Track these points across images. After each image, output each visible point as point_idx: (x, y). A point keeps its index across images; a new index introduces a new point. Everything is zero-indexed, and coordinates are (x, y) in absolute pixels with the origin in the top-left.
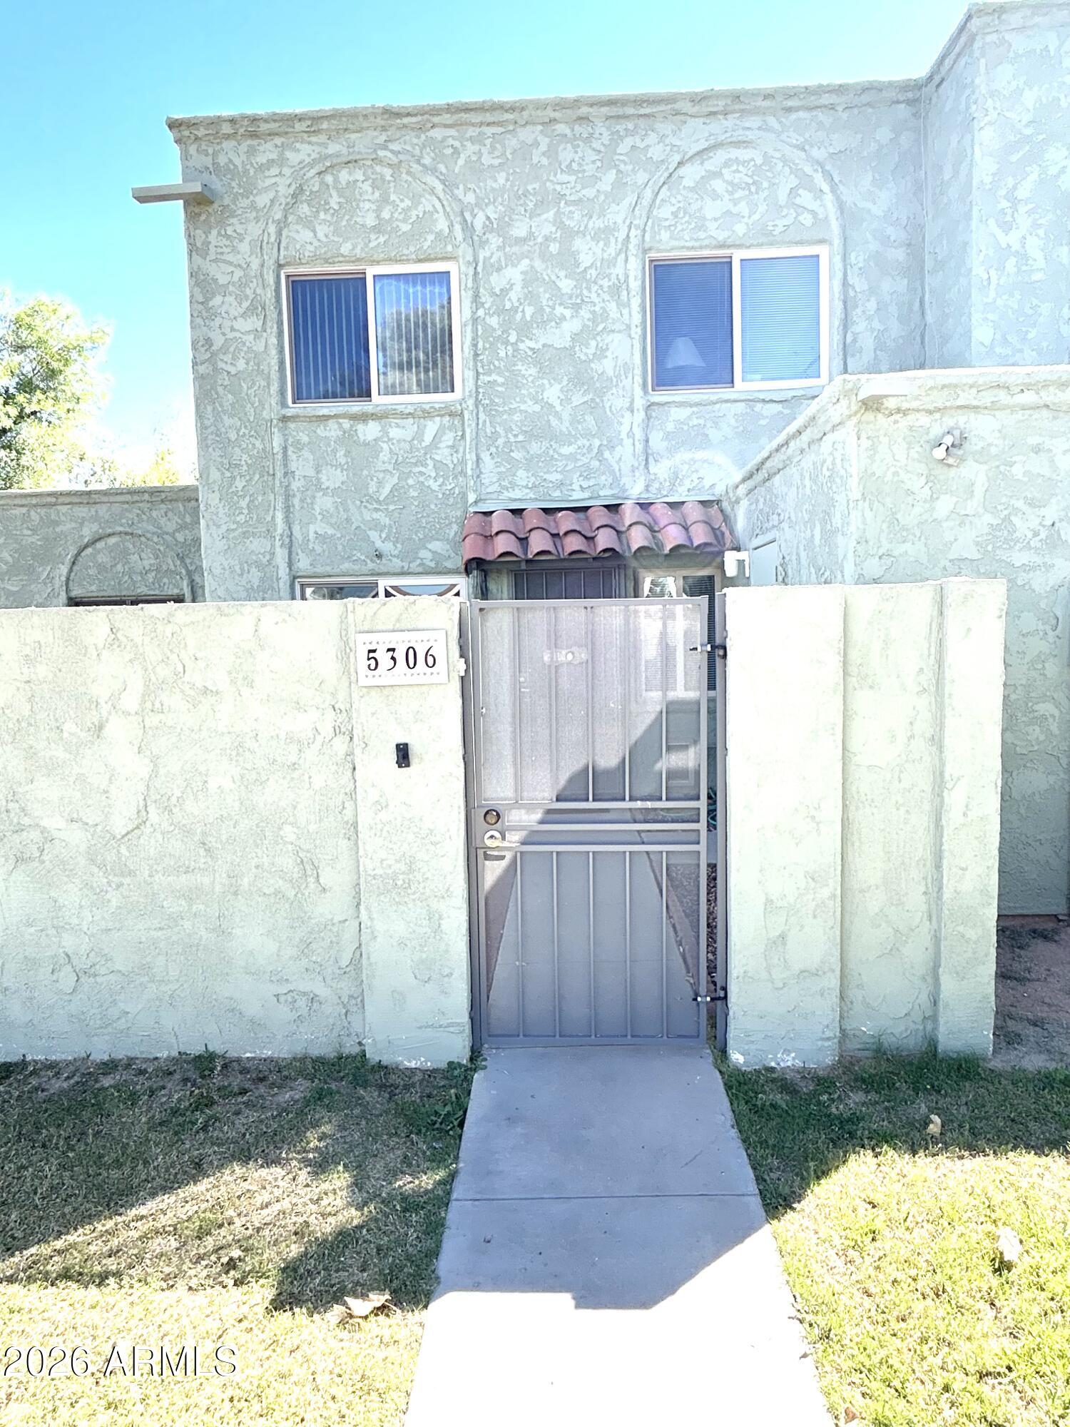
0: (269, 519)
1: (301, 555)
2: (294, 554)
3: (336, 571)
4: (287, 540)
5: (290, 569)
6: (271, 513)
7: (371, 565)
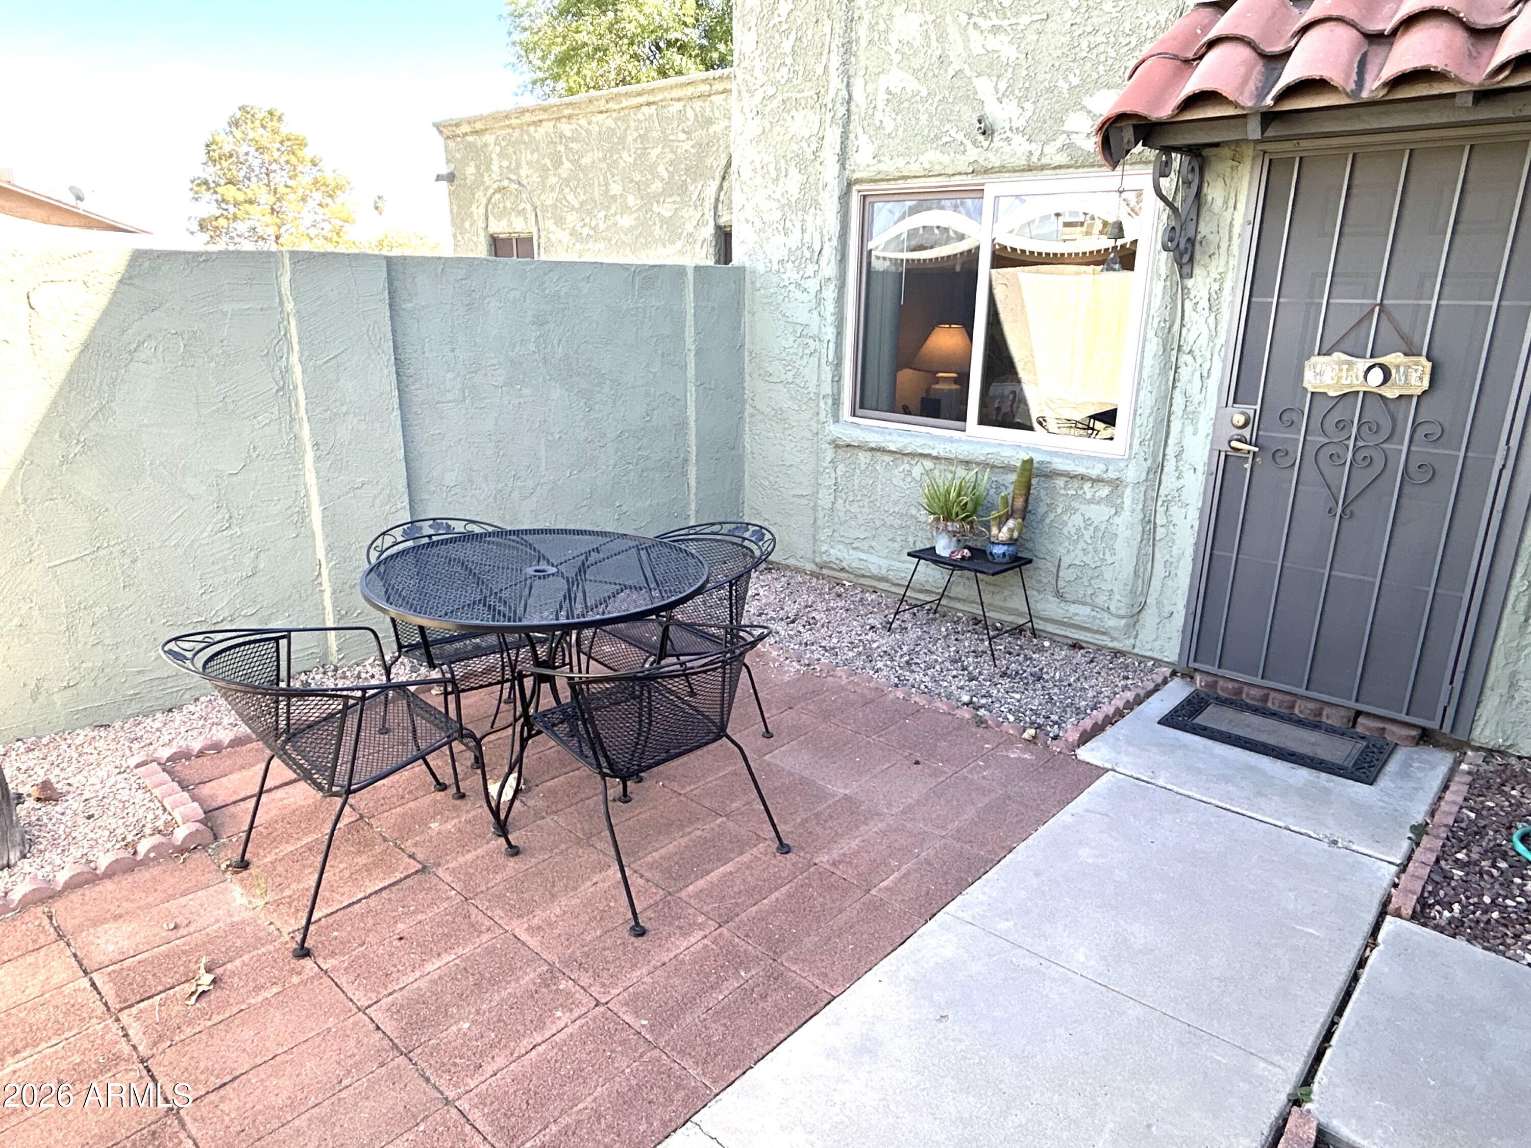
0: (820, 71)
1: (863, 140)
2: (852, 136)
3: (915, 169)
4: (842, 110)
5: (843, 167)
6: (824, 57)
7: (973, 153)
